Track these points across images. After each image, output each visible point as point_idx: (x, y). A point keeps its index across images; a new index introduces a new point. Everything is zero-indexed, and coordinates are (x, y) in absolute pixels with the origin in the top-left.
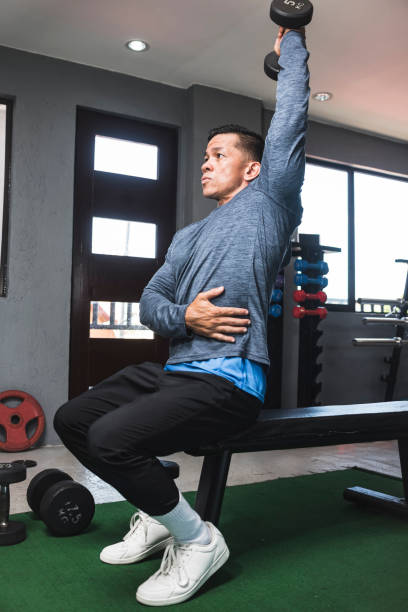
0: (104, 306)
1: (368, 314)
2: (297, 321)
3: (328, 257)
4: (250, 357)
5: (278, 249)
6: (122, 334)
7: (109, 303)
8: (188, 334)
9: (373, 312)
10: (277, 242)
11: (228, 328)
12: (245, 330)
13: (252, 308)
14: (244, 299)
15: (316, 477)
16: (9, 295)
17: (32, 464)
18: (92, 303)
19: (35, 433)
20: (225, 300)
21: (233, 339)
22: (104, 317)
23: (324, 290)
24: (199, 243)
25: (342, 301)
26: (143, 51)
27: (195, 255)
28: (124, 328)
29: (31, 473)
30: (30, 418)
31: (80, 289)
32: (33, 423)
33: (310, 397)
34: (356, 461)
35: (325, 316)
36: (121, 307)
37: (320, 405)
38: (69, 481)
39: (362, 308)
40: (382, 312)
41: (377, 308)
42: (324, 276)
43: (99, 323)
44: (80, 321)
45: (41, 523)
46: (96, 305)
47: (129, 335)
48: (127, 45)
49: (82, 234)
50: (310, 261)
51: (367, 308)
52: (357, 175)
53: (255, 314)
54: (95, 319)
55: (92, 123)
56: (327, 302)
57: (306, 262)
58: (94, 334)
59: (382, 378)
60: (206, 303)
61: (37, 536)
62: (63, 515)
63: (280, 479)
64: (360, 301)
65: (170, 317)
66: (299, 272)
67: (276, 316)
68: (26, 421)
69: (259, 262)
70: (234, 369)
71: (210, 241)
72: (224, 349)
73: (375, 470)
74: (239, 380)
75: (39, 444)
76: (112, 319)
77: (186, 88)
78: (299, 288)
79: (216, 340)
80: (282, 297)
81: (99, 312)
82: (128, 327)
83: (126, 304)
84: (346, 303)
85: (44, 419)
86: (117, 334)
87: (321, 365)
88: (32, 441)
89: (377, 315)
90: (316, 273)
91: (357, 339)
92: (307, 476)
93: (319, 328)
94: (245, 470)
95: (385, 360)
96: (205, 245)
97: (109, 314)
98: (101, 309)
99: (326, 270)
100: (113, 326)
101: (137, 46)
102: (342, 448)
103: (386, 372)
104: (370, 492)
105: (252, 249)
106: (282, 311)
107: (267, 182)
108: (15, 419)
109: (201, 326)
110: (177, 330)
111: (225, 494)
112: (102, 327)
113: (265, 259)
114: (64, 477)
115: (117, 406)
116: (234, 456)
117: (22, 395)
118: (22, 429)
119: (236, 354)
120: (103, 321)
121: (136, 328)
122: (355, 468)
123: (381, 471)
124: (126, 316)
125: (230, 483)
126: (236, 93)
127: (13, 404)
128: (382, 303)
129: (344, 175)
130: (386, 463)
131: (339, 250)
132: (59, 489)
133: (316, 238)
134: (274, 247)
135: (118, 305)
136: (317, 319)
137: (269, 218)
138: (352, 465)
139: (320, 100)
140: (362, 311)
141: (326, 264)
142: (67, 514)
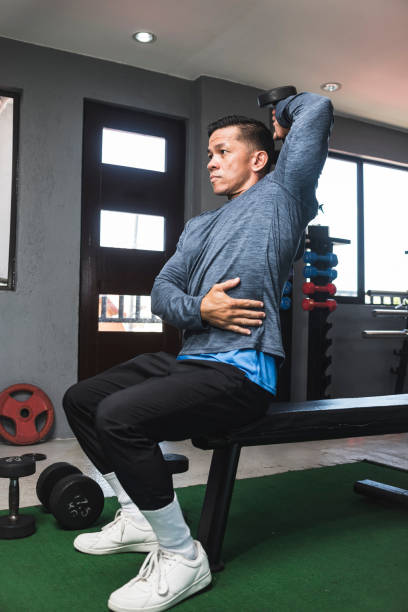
0: (113, 299)
1: (378, 306)
2: (307, 313)
3: (337, 249)
4: (264, 350)
5: (291, 243)
6: (131, 327)
7: (117, 297)
8: (205, 326)
9: (382, 304)
10: (290, 236)
11: (244, 321)
12: (260, 322)
13: (267, 301)
14: (259, 292)
15: (326, 470)
16: (18, 289)
17: (42, 457)
18: (101, 296)
19: (45, 427)
20: (240, 292)
21: (249, 332)
22: (113, 310)
23: (334, 282)
24: (212, 235)
25: (351, 293)
26: (151, 42)
27: (208, 246)
28: (133, 321)
29: (41, 467)
30: (39, 411)
31: (88, 281)
32: (43, 416)
33: (319, 390)
34: (365, 453)
35: (334, 308)
36: (130, 300)
37: (329, 397)
38: (79, 475)
39: (372, 300)
40: (392, 304)
41: (387, 300)
42: (334, 268)
43: (108, 316)
44: (88, 314)
45: (51, 517)
46: (104, 299)
47: (138, 328)
48: (134, 36)
49: (90, 228)
50: (318, 254)
51: (377, 300)
52: (366, 166)
53: (269, 307)
54: (104, 312)
55: (99, 116)
56: (336, 295)
57: (314, 254)
58: (103, 327)
59: (392, 370)
60: (222, 295)
61: (47, 529)
62: (72, 509)
63: (290, 472)
64: (370, 293)
65: (184, 308)
66: (309, 265)
67: (285, 308)
68: (35, 415)
69: (272, 255)
70: (248, 361)
71: (223, 233)
72: (239, 341)
73: (384, 462)
74: (252, 373)
75: (49, 438)
76: (121, 312)
77: (194, 79)
78: (308, 280)
79: (232, 332)
80: (291, 289)
81: (108, 306)
82: (137, 320)
83: (135, 297)
84: (355, 295)
85: (54, 413)
86: (126, 327)
87: (330, 357)
88: (42, 435)
89: (387, 307)
90: (325, 266)
91: (368, 332)
92: (317, 469)
93: (329, 320)
94: (254, 463)
95: (395, 352)
96: (218, 237)
97: (118, 307)
98: (109, 302)
99: (335, 262)
100: (121, 320)
101: (144, 37)
102: (351, 441)
103: (396, 364)
104: (380, 485)
105: (265, 241)
106: (291, 303)
107: (283, 173)
108: (25, 412)
109: (217, 318)
110: (191, 322)
111: (235, 487)
112: (111, 320)
113: (278, 252)
114: (74, 470)
115: (123, 388)
116: (244, 450)
117: (31, 389)
118: (31, 423)
119: (251, 346)
120: (112, 314)
121: (145, 321)
122: (365, 460)
123: (391, 464)
124: (134, 310)
125: (239, 476)
126: (244, 84)
127: (23, 398)
128: (392, 295)
129: (353, 166)
130: (396, 456)
131: (348, 242)
132: (68, 483)
133: (325, 229)
134: (287, 241)
135: (127, 298)
136: (327, 311)
137: (282, 211)
138: (363, 457)
139: (329, 90)
140: (372, 304)
141: (335, 256)
142: (76, 508)
